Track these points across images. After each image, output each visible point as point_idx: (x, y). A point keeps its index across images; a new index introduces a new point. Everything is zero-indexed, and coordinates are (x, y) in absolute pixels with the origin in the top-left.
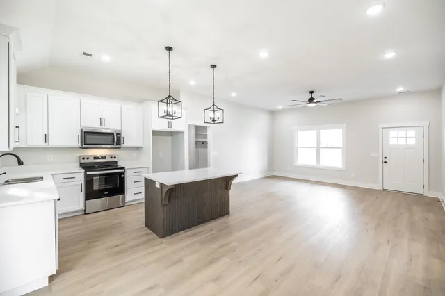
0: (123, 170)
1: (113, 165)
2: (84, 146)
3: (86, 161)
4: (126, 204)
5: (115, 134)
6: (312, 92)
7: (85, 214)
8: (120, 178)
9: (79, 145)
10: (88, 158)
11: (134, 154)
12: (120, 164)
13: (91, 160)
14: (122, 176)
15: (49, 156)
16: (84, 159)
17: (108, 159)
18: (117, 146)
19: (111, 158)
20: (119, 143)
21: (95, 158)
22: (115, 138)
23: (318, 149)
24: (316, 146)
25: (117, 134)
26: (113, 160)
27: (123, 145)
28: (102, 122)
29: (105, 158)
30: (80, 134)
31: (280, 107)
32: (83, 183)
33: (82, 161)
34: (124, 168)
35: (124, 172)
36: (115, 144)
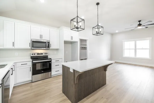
0: (50, 60)
1: (46, 57)
2: (32, 48)
3: (33, 55)
4: (52, 76)
5: (47, 43)
6: (140, 21)
7: (32, 82)
8: (49, 63)
9: (30, 48)
10: (34, 54)
11: (55, 52)
12: (49, 57)
13: (36, 55)
14: (50, 63)
15: (16, 53)
16: (32, 54)
17: (44, 55)
19: (45, 54)
20: (49, 47)
21: (38, 54)
22: (47, 44)
23: (135, 49)
24: (134, 48)
25: (48, 42)
26: (46, 55)
27: (50, 48)
28: (41, 36)
29: (42, 54)
30: (30, 42)
31: (117, 31)
32: (31, 66)
33: (32, 55)
34: (51, 59)
35: (51, 61)
36: (47, 47)
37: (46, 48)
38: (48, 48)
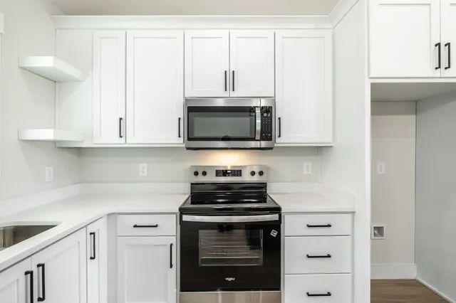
0: (275, 217)
3: (201, 179)
5: (258, 111)
9: (180, 141)
10: (204, 173)
13: (211, 178)
14: (274, 233)
17: (246, 178)
18: (264, 144)
19: (253, 173)
20: (267, 134)
21: (219, 173)
22: (259, 120)
26: (256, 179)
27: (280, 142)
28: (230, 80)
29: (238, 173)
33: (194, 179)
34: (279, 210)
35: (279, 221)
36: (258, 137)
37: (254, 139)
38: (262, 139)
